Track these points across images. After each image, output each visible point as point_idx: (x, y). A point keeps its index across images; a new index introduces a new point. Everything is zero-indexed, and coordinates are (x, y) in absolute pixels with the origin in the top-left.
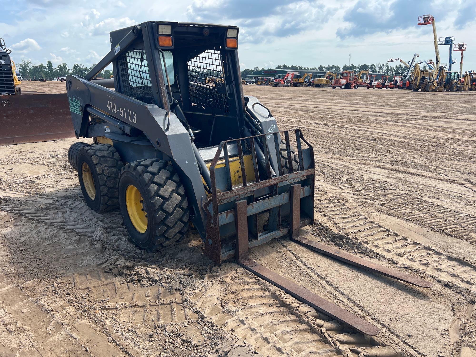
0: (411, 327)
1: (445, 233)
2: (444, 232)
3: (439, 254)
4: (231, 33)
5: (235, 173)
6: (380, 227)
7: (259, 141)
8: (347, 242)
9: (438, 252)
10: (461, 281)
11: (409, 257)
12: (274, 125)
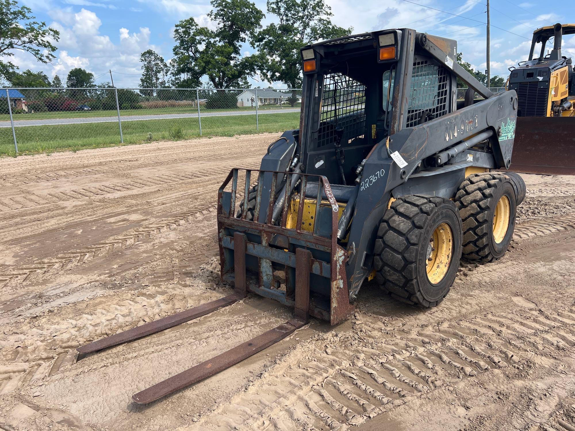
4: (384, 41)
12: (383, 172)
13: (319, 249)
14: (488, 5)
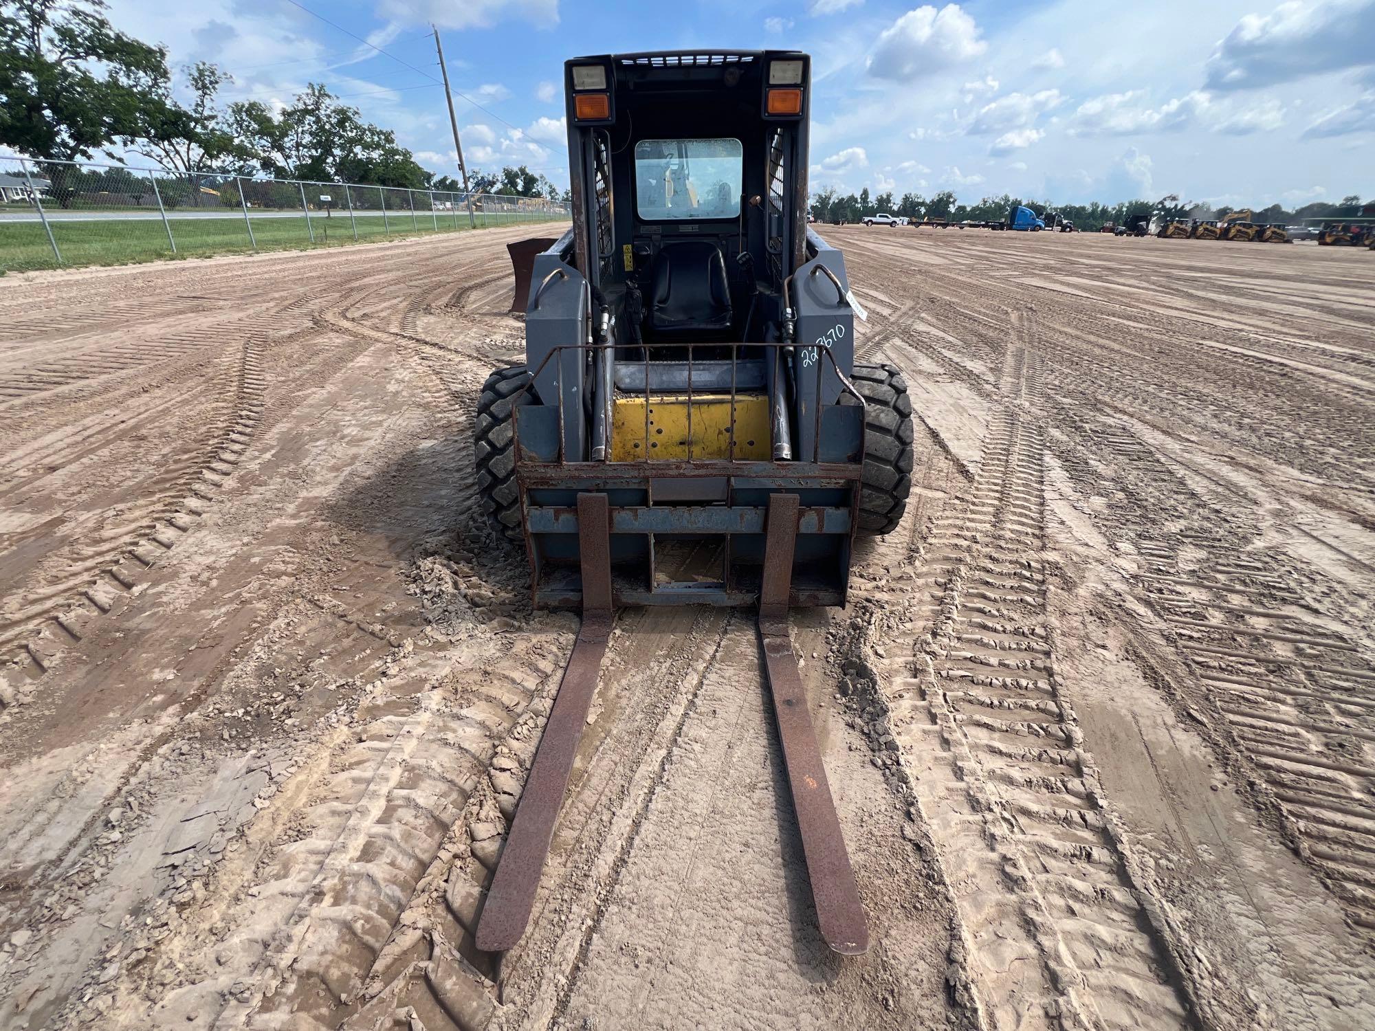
0: (636, 1005)
1: (1283, 827)
2: (1281, 823)
3: (1125, 879)
4: (780, 73)
5: (720, 433)
6: (1053, 694)
7: (790, 365)
8: (864, 691)
9: (1125, 872)
10: (1047, 1014)
11: (988, 825)
12: (840, 329)
13: (809, 486)
14: (439, 52)
